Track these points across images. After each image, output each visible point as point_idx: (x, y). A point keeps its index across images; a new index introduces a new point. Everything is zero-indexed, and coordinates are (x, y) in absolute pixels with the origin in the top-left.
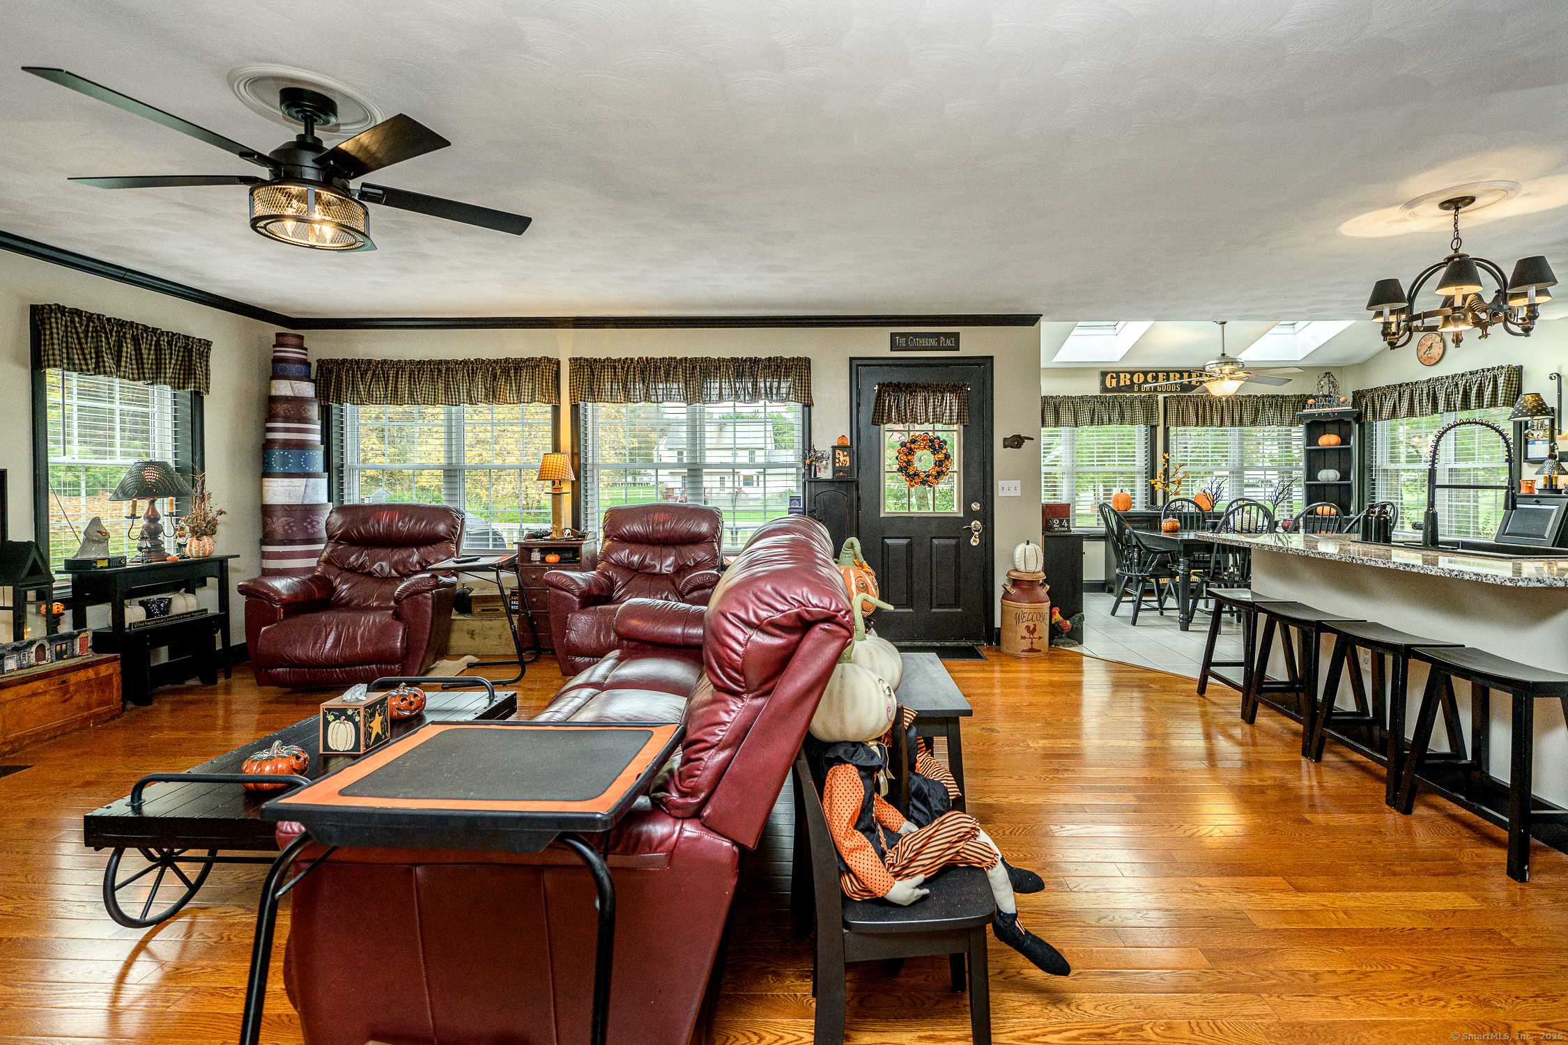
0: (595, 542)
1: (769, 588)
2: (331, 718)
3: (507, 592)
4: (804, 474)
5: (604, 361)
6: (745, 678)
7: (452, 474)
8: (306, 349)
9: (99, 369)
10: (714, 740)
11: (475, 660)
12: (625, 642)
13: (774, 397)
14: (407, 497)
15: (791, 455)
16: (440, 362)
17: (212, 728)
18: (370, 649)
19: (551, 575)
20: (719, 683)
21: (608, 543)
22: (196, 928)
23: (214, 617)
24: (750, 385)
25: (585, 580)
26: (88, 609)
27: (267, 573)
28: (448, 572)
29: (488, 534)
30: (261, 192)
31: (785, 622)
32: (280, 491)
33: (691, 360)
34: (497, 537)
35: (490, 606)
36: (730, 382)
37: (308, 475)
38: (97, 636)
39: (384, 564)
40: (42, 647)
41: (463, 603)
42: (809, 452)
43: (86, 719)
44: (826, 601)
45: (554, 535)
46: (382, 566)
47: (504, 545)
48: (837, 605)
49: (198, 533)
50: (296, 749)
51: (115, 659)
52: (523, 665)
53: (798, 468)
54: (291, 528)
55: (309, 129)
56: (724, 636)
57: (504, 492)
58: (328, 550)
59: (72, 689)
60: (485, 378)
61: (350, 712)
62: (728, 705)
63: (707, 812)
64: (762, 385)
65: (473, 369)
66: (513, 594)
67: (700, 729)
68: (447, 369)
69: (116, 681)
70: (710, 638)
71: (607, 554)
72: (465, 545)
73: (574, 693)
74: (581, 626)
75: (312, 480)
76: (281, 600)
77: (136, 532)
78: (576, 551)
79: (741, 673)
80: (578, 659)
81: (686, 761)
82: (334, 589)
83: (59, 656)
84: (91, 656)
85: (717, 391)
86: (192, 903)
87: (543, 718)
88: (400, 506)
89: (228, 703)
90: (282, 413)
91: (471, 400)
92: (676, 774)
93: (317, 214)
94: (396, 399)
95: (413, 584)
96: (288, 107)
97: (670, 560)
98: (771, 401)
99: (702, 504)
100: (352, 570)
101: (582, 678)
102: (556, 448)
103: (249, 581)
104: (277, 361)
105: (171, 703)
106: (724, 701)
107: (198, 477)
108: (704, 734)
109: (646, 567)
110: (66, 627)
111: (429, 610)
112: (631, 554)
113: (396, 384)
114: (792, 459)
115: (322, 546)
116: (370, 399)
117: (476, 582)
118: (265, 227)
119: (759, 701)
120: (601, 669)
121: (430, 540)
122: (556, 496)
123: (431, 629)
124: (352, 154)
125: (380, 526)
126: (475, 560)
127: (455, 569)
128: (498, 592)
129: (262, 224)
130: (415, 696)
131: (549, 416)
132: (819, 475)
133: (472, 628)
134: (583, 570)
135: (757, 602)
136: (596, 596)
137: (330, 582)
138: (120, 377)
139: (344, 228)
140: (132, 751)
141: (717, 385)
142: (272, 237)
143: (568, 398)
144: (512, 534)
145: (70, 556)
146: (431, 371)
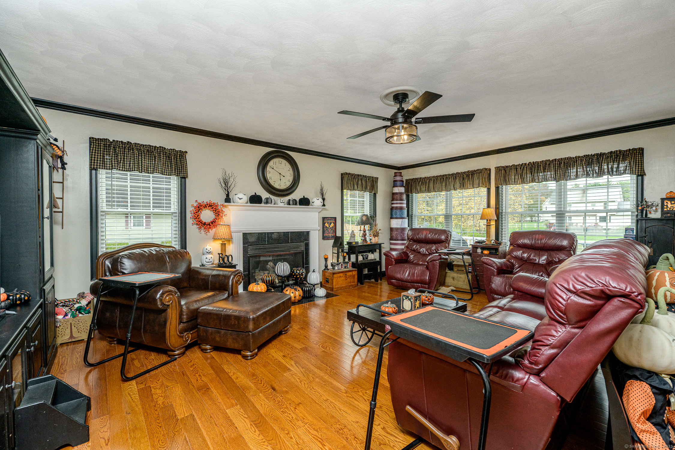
0: (506, 245)
1: (583, 274)
2: (404, 298)
3: (467, 264)
4: (637, 215)
5: (511, 166)
6: (566, 317)
7: (448, 217)
8: (402, 176)
9: (354, 189)
10: (549, 343)
11: (454, 289)
12: (516, 292)
13: (614, 173)
14: (434, 226)
15: (630, 205)
16: (444, 175)
17: (376, 295)
18: (419, 278)
19: (485, 259)
20: (552, 317)
21: (511, 247)
22: (369, 352)
23: (378, 261)
24: (597, 168)
25: (500, 263)
26: (351, 255)
27: (392, 249)
28: (446, 254)
29: (460, 240)
30: (388, 130)
31: (592, 293)
32: (396, 223)
33: (559, 160)
34: (464, 242)
35: (460, 268)
36: (583, 168)
37: (402, 218)
38: (353, 263)
39: (424, 249)
40: (342, 264)
41: (450, 266)
42: (642, 202)
43: (350, 286)
44: (623, 286)
45: (487, 242)
46: (423, 250)
47: (467, 246)
48: (631, 289)
49: (375, 236)
50: (394, 306)
51: (356, 270)
52: (472, 294)
53: (632, 212)
54: (398, 235)
55: (401, 106)
56: (555, 294)
57: (470, 224)
58: (408, 243)
59: (347, 277)
60: (459, 180)
61: (410, 298)
62: (556, 328)
63: (543, 375)
64: (606, 167)
65: (455, 177)
66: (470, 265)
67: (540, 336)
68: (446, 178)
69: (356, 277)
70: (547, 294)
71: (511, 251)
72: (451, 244)
73: (490, 309)
74: (497, 282)
75: (403, 219)
76: (394, 258)
77: (361, 235)
78: (497, 250)
79: (565, 314)
80: (495, 296)
81: (533, 348)
82: (409, 257)
83: (345, 267)
84: (351, 269)
85: (575, 174)
86: (369, 344)
87: (476, 315)
88: (429, 229)
89: (381, 288)
90: (396, 198)
91: (455, 189)
92: (528, 353)
93: (403, 133)
94: (429, 191)
95: (433, 257)
96: (395, 100)
97: (544, 257)
98: (612, 175)
99: (564, 231)
100: (414, 250)
101: (495, 303)
102: (489, 206)
103: (386, 251)
104: (395, 181)
105: (368, 285)
106: (555, 326)
107: (375, 219)
108: (543, 339)
109: (531, 260)
110: (347, 260)
111: (438, 267)
112: (523, 253)
113: (429, 185)
114: (629, 207)
115: (405, 242)
116: (421, 191)
117: (455, 259)
118: (389, 141)
119: (576, 330)
120: (504, 302)
121: (439, 242)
122: (488, 226)
123: (438, 274)
124: (412, 110)
125: (422, 236)
126: (455, 250)
127: (448, 253)
128: (463, 264)
129: (388, 140)
130: (430, 297)
131: (486, 193)
132: (649, 216)
133: (453, 276)
134: (500, 258)
135: (575, 281)
136: (505, 270)
137: (408, 254)
138: (358, 191)
139: (411, 135)
140: (359, 297)
141: (575, 170)
142: (391, 143)
143: (494, 184)
144: (470, 241)
145: (348, 241)
146: (441, 179)
